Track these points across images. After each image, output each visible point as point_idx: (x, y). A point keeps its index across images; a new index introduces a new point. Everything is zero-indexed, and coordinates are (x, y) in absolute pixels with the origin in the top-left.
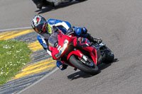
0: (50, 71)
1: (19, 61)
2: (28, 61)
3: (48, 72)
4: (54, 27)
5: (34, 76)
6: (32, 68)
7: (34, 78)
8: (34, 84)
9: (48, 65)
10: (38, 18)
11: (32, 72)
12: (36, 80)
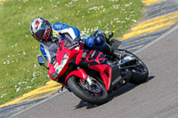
0: (167, 30)
1: (128, 17)
2: (140, 17)
3: (164, 32)
4: (60, 34)
5: (147, 36)
6: (145, 26)
7: (147, 39)
8: (147, 46)
9: (165, 22)
10: (37, 22)
11: (144, 31)
12: (149, 41)
